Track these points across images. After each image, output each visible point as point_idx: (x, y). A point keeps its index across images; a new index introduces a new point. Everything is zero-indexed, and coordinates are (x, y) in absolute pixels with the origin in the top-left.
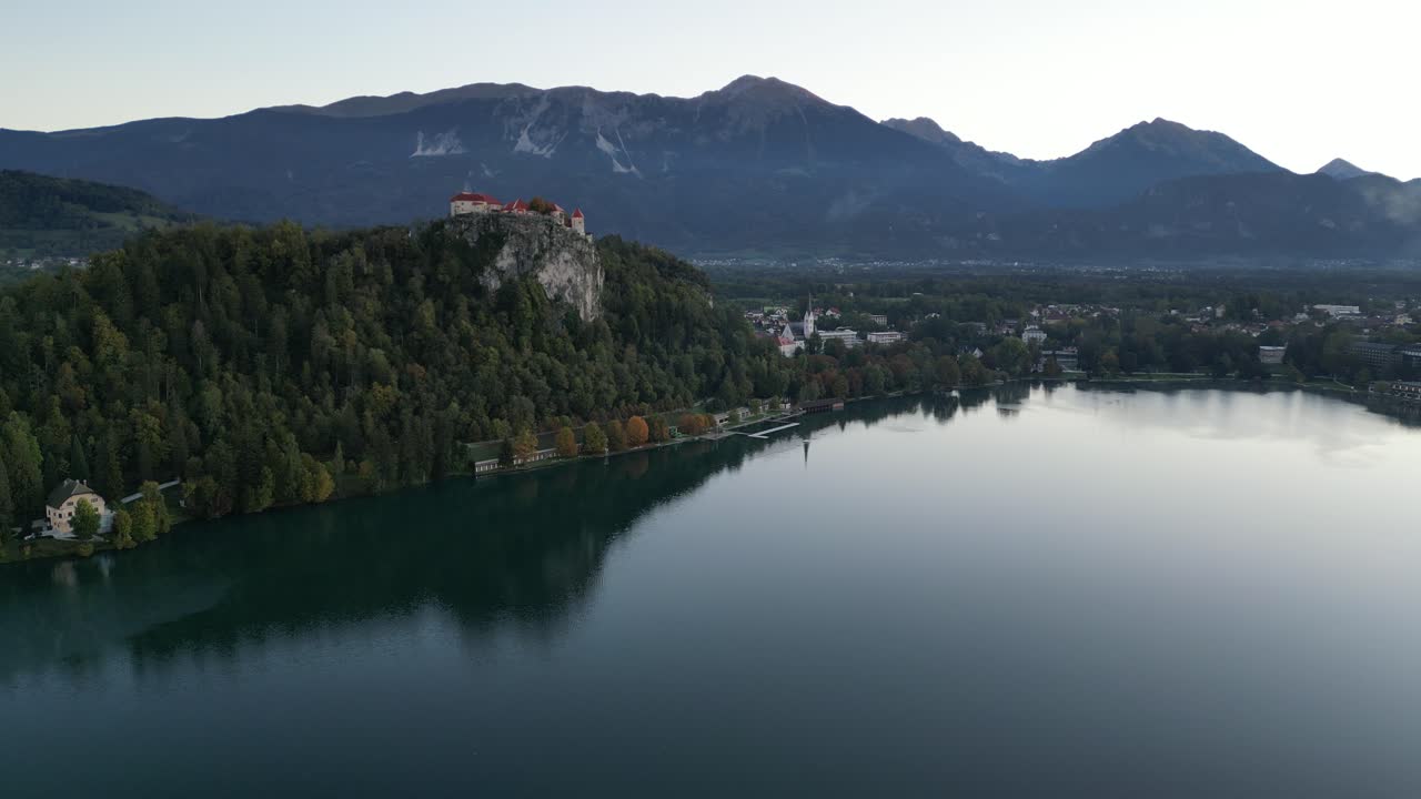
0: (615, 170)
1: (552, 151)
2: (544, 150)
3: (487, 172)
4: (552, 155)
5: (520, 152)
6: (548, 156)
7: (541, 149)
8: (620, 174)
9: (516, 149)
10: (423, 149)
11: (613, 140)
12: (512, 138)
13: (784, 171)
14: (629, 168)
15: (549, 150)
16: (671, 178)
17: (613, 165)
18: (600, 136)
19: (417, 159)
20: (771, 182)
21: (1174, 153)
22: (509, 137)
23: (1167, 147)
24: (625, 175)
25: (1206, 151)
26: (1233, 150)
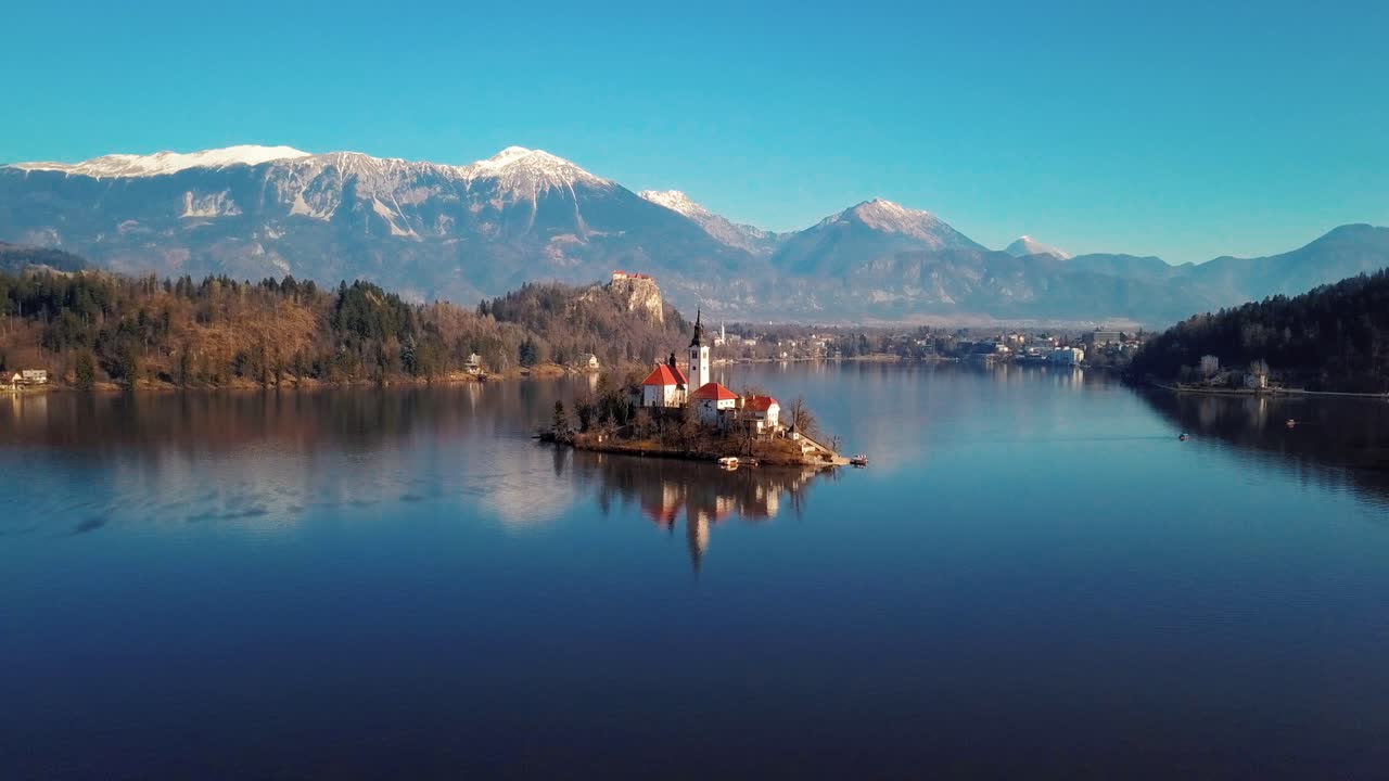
1: (330, 214)
2: (323, 213)
4: (331, 217)
5: (297, 215)
6: (327, 218)
7: (319, 212)
8: (400, 237)
9: (293, 211)
10: (195, 210)
11: (389, 204)
12: (287, 201)
13: (557, 238)
14: (407, 230)
15: (326, 213)
16: (450, 241)
17: (390, 228)
18: (377, 201)
19: (190, 219)
20: (549, 248)
21: (891, 230)
22: (283, 199)
23: (885, 225)
24: (405, 237)
25: (916, 229)
26: (939, 229)
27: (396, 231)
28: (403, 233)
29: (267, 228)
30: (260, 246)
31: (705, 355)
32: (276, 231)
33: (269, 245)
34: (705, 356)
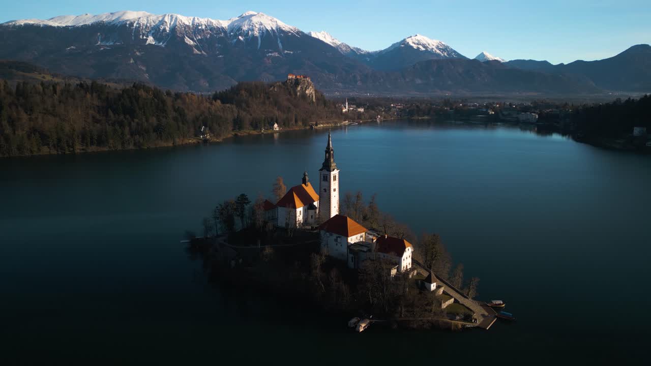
0: (195, 52)
1: (165, 44)
2: (161, 43)
3: (138, 54)
4: (165, 45)
5: (149, 44)
6: (163, 46)
7: (159, 43)
8: (197, 54)
9: (148, 42)
10: (101, 41)
11: (192, 39)
12: (145, 38)
13: (270, 54)
14: (201, 52)
15: (163, 43)
16: (220, 56)
17: (193, 51)
18: (186, 37)
19: (100, 46)
20: (265, 59)
21: (424, 49)
22: (143, 37)
23: (421, 47)
24: (200, 55)
25: (436, 49)
26: (445, 49)
27: (196, 51)
28: (199, 53)
29: (135, 50)
30: (132, 59)
31: (335, 177)
32: (140, 52)
33: (137, 59)
34: (335, 179)
